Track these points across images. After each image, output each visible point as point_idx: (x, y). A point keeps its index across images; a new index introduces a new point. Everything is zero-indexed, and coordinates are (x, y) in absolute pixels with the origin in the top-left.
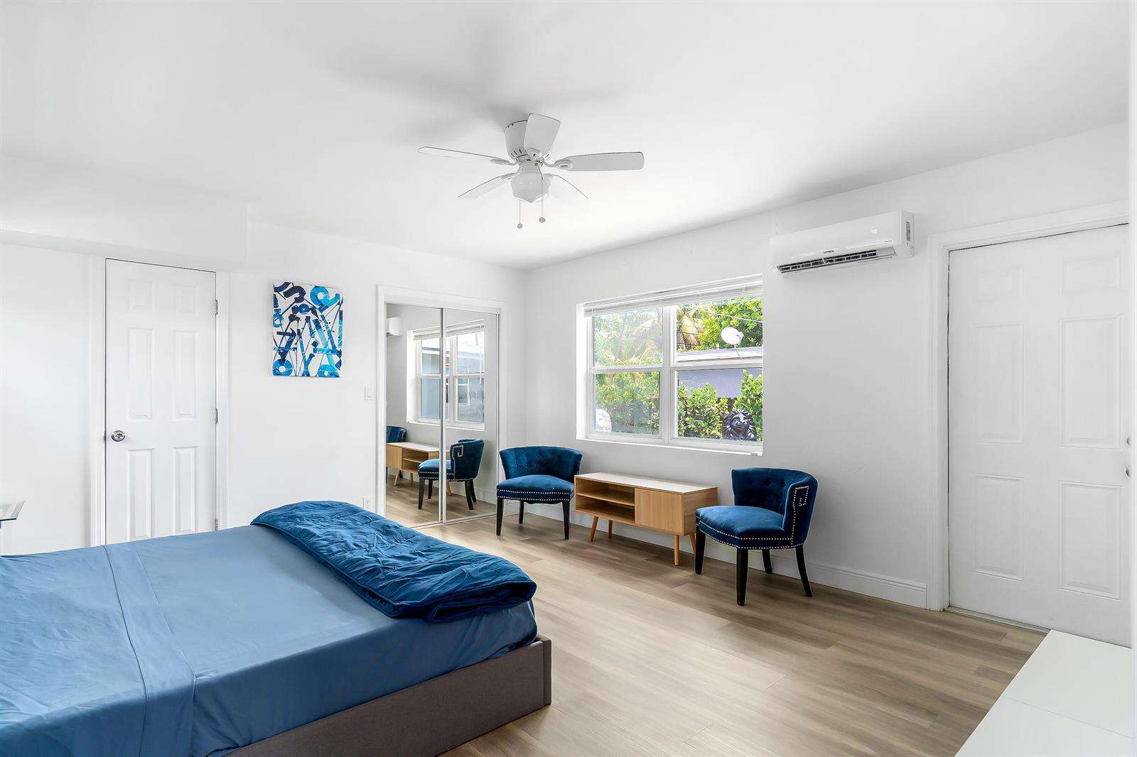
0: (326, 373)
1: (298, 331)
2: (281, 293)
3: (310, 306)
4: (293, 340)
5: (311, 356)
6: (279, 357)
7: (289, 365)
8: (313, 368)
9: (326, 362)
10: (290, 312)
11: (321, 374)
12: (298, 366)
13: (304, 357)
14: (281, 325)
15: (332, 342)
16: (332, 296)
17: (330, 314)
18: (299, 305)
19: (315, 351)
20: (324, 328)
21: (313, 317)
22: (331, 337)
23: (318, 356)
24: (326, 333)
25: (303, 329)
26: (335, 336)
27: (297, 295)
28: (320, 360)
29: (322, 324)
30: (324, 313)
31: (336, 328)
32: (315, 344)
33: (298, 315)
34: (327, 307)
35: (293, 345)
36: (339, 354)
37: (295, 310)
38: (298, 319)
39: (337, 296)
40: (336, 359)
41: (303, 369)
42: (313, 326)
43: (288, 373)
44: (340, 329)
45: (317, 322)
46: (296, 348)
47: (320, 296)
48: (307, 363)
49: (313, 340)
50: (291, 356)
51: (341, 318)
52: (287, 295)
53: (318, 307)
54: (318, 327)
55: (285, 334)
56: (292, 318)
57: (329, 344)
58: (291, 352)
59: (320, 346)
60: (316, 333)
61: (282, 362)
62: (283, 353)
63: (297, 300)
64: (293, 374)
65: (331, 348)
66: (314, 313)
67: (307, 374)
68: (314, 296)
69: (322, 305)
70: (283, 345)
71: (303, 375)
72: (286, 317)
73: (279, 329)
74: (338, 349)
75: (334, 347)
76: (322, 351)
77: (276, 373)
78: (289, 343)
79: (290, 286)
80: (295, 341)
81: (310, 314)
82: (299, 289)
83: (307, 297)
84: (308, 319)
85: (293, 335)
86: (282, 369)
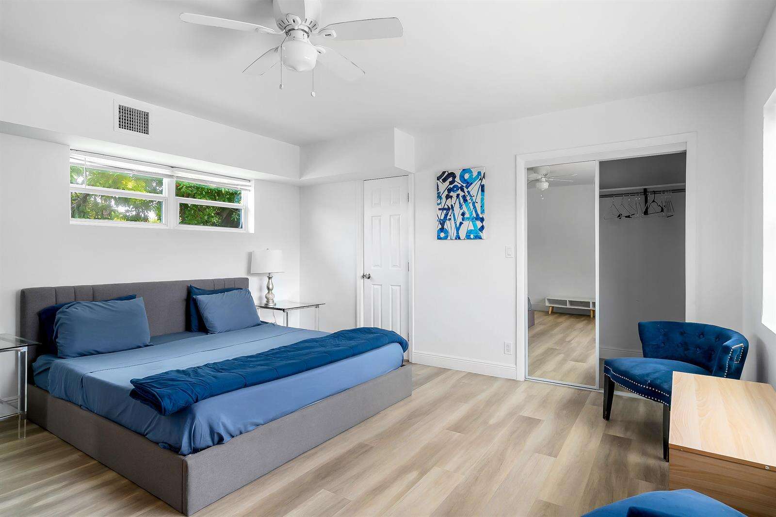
0: (472, 236)
1: (452, 205)
2: (441, 180)
3: (459, 186)
4: (448, 213)
5: (461, 224)
6: (440, 226)
7: (446, 232)
8: (463, 233)
9: (471, 227)
10: (446, 193)
11: (468, 237)
12: (452, 232)
13: (456, 225)
14: (441, 203)
15: (476, 211)
16: (475, 174)
17: (474, 189)
18: (452, 186)
19: (463, 220)
20: (470, 201)
21: (462, 194)
22: (475, 207)
23: (466, 223)
24: (471, 205)
25: (455, 204)
26: (478, 206)
27: (451, 179)
28: (468, 226)
29: (468, 198)
30: (469, 189)
31: (479, 200)
32: (463, 214)
33: (452, 194)
34: (472, 184)
35: (448, 217)
36: (482, 220)
37: (450, 190)
38: (451, 197)
39: (479, 173)
40: (479, 224)
41: (455, 234)
42: (462, 201)
43: (446, 238)
44: (482, 200)
45: (464, 197)
46: (450, 219)
47: (467, 176)
48: (458, 229)
49: (462, 211)
50: (447, 225)
51: (483, 191)
52: (444, 180)
53: (465, 185)
54: (465, 200)
55: (443, 209)
56: (448, 197)
57: (474, 212)
58: (447, 222)
59: (467, 215)
60: (464, 206)
61: (442, 229)
62: (442, 223)
63: (451, 183)
64: (449, 238)
65: (475, 216)
66: (462, 190)
67: (458, 238)
68: (462, 177)
69: (468, 183)
70: (442, 218)
71: (456, 239)
72: (444, 197)
73: (440, 207)
74: (481, 216)
75: (477, 215)
76: (468, 219)
77: (439, 238)
78: (446, 215)
79: (446, 173)
80: (450, 214)
81: (459, 192)
82: (452, 175)
83: (457, 179)
84: (458, 196)
85: (448, 209)
86: (442, 235)
